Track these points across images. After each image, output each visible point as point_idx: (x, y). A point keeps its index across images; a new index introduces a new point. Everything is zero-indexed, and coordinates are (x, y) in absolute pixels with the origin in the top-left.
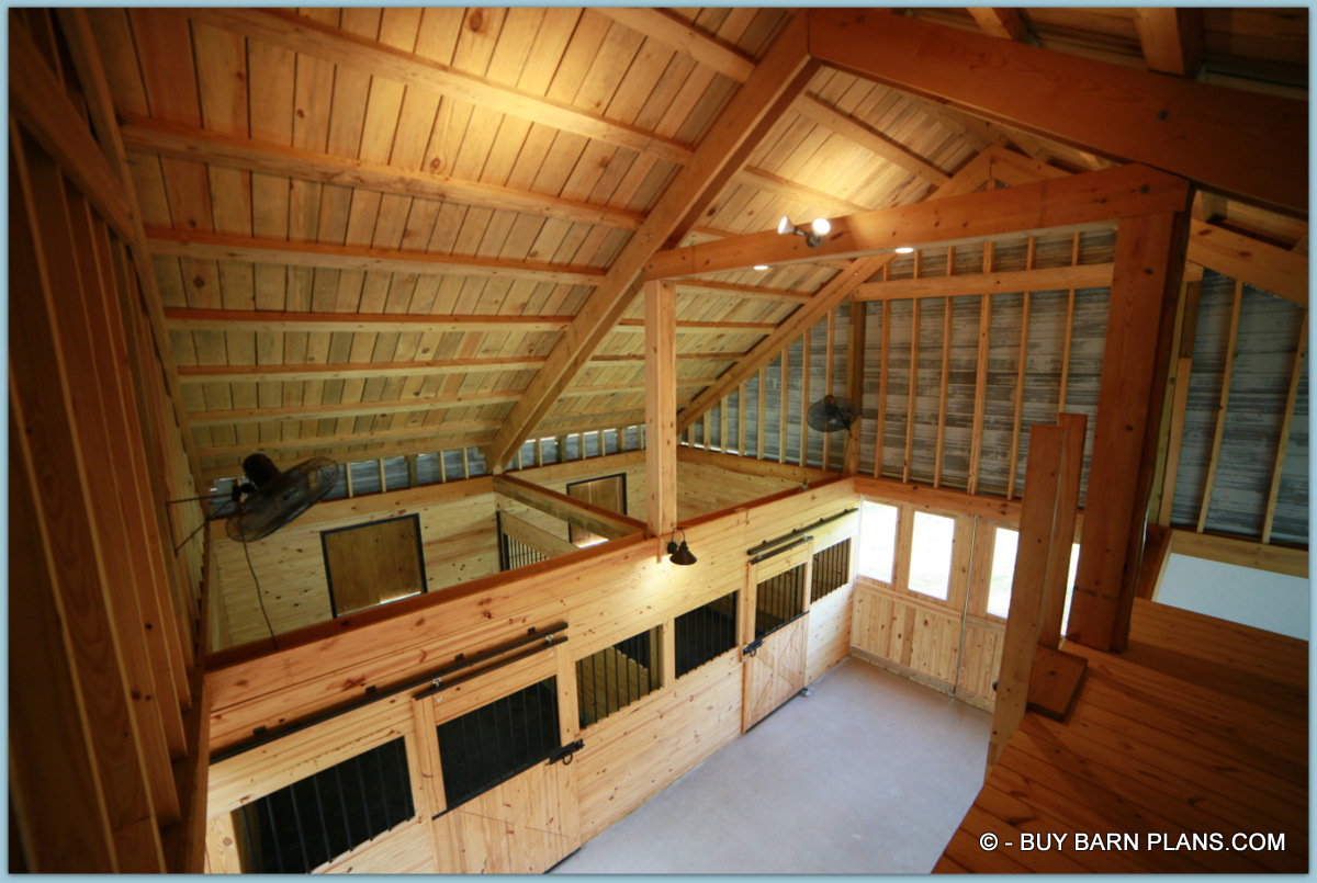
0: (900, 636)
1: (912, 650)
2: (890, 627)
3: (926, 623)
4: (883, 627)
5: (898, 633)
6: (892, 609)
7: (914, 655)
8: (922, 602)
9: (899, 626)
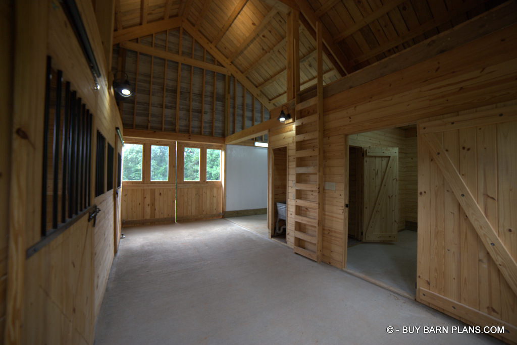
0: (149, 205)
1: (155, 209)
2: (143, 203)
3: (160, 194)
4: (139, 204)
5: (147, 204)
6: (144, 193)
7: (157, 211)
8: (158, 185)
9: (148, 201)
